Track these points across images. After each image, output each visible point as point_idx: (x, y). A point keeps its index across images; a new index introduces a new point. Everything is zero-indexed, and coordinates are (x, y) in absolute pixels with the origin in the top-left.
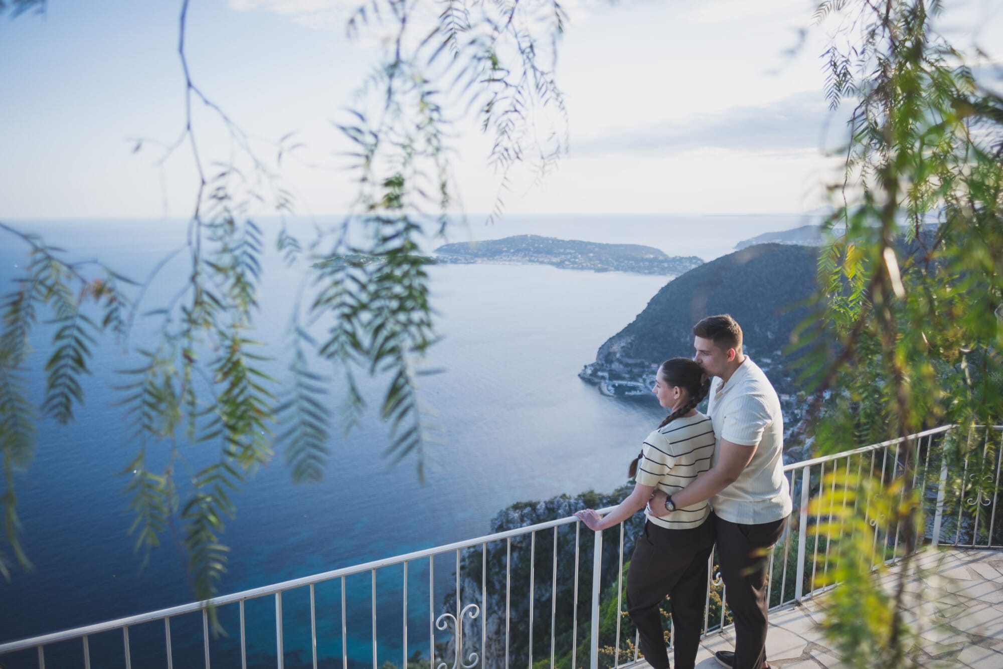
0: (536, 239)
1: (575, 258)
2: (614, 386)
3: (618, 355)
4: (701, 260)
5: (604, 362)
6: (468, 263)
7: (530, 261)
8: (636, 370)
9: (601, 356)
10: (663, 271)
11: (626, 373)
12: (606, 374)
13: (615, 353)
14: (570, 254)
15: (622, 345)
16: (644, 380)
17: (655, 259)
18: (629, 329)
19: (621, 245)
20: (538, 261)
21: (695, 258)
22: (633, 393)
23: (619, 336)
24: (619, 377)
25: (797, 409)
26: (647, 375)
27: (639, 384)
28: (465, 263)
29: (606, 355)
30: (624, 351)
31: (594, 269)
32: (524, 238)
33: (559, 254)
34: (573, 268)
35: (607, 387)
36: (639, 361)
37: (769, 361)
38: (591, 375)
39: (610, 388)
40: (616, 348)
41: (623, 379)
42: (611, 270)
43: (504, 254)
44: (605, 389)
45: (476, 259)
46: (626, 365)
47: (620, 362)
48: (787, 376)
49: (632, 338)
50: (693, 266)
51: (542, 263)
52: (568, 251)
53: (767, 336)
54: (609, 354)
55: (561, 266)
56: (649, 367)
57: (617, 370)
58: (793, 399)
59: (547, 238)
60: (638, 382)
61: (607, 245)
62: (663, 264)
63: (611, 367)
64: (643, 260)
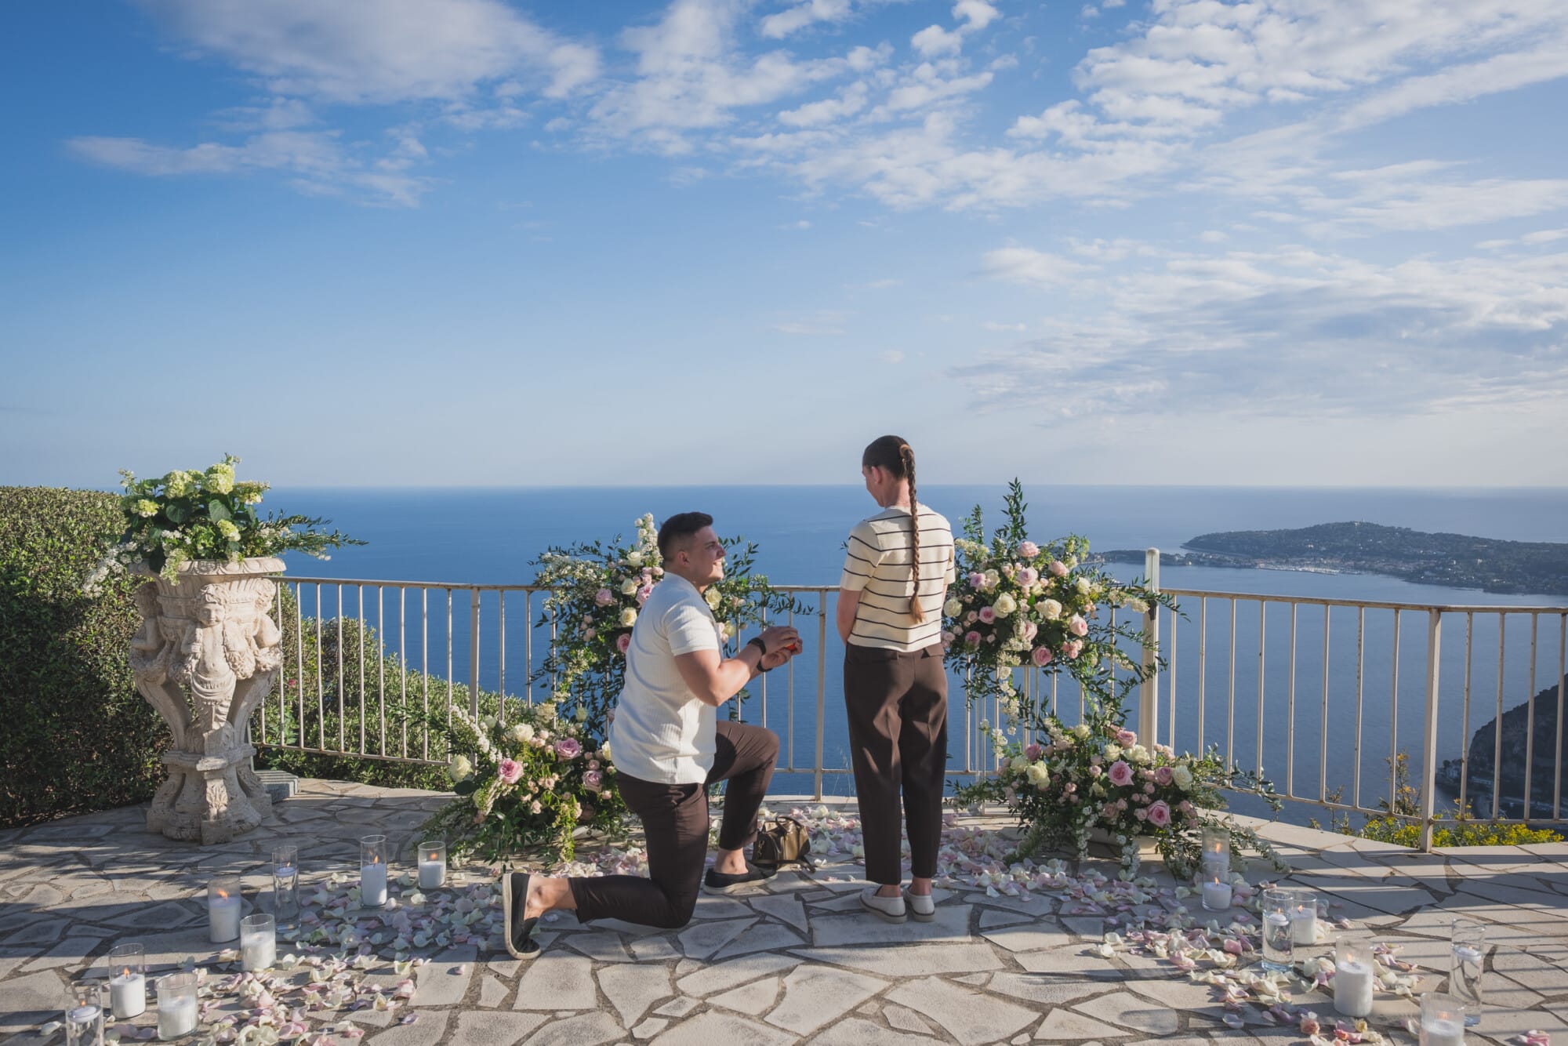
0: (1369, 530)
1: (1445, 566)
6: (1241, 567)
7: (1356, 568)
14: (1437, 557)
20: (1371, 569)
28: (1234, 567)
31: (1484, 586)
32: (1346, 528)
33: (1416, 557)
34: (1440, 583)
43: (1307, 554)
45: (1257, 561)
51: (1377, 571)
55: (1416, 579)
59: (1393, 528)
61: (1514, 543)
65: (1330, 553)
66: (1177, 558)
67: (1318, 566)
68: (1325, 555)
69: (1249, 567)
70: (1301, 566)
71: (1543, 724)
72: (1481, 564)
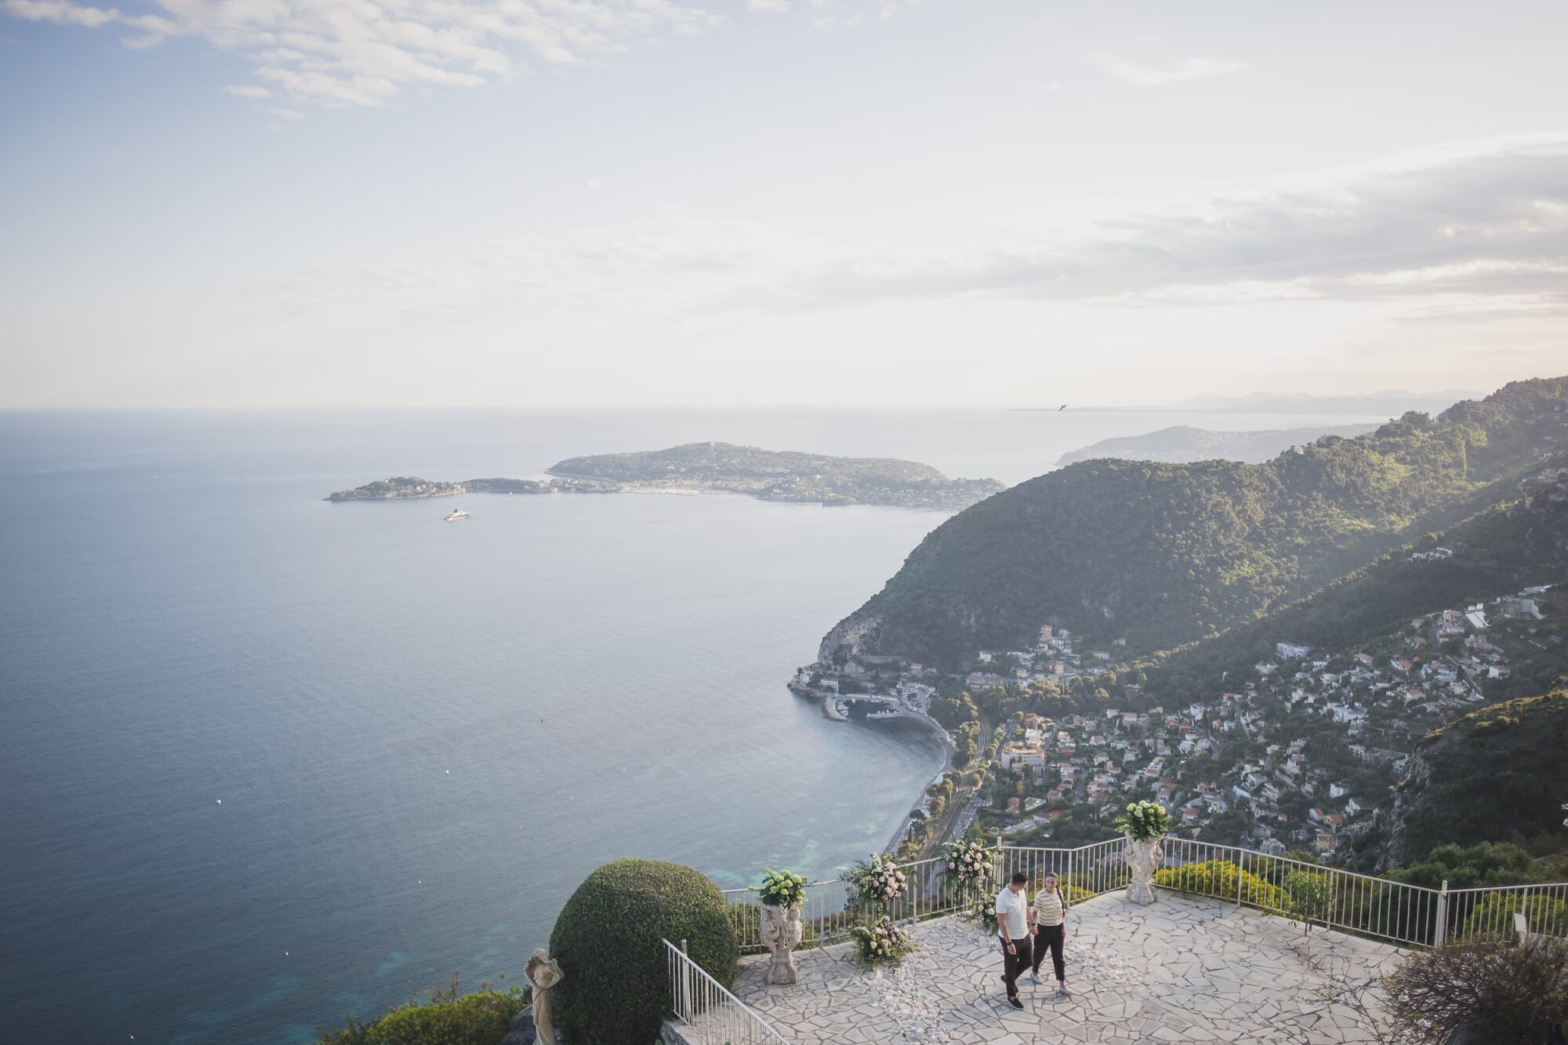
0: (724, 450)
1: (790, 483)
2: (848, 703)
3: (855, 650)
4: (998, 484)
5: (831, 662)
6: (606, 492)
7: (714, 487)
8: (885, 676)
9: (826, 653)
10: (939, 505)
11: (869, 681)
12: (835, 684)
13: (850, 647)
14: (783, 474)
15: (862, 632)
16: (899, 692)
17: (926, 482)
18: (874, 605)
19: (869, 460)
20: (727, 488)
21: (990, 481)
22: (879, 715)
23: (857, 617)
24: (856, 688)
25: (1148, 737)
26: (904, 684)
27: (890, 699)
28: (600, 492)
29: (835, 649)
30: (865, 643)
31: (823, 501)
32: (703, 449)
33: (766, 475)
34: (786, 500)
35: (837, 704)
36: (890, 660)
37: (1105, 656)
38: (809, 685)
39: (841, 707)
40: (851, 637)
41: (865, 691)
42: (849, 504)
43: (669, 476)
44: (832, 709)
45: (622, 484)
46: (869, 667)
47: (859, 662)
48: (1134, 682)
49: (879, 621)
50: (988, 495)
51: (734, 491)
52: (780, 470)
53: (1103, 614)
54: (841, 647)
55: (767, 497)
56: (907, 669)
57: (853, 675)
58: (1143, 720)
59: (744, 447)
60: (890, 695)
61: (846, 459)
62: (939, 492)
63: (843, 670)
64: (905, 485)
65: (691, 473)
66: (542, 485)
67: (679, 487)
68: (685, 475)
69: (615, 491)
70: (664, 488)
71: (875, 625)
72: (820, 480)
